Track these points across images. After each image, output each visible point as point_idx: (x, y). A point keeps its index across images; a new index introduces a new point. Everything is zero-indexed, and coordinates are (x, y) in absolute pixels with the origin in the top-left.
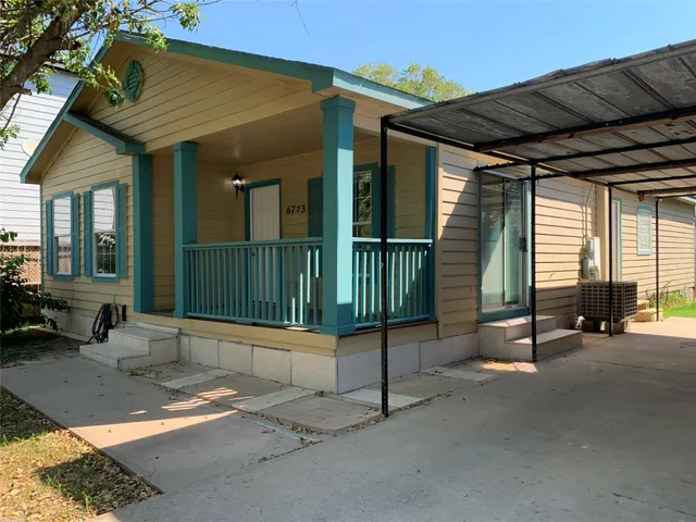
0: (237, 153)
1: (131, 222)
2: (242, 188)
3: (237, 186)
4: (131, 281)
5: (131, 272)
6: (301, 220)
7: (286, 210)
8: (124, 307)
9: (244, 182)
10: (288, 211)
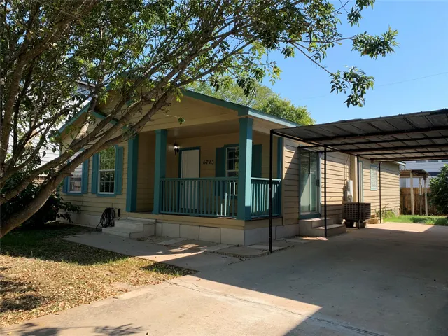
0: (176, 134)
1: (126, 166)
2: (177, 150)
3: (175, 149)
4: (125, 196)
5: (125, 191)
6: (211, 168)
7: (203, 162)
8: (119, 210)
9: (179, 147)
10: (204, 163)
